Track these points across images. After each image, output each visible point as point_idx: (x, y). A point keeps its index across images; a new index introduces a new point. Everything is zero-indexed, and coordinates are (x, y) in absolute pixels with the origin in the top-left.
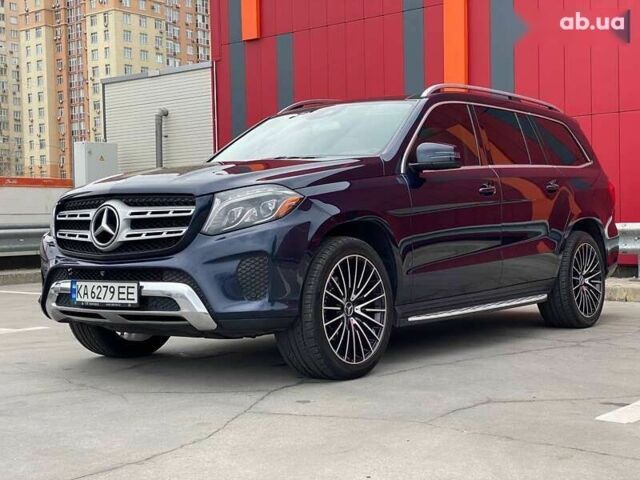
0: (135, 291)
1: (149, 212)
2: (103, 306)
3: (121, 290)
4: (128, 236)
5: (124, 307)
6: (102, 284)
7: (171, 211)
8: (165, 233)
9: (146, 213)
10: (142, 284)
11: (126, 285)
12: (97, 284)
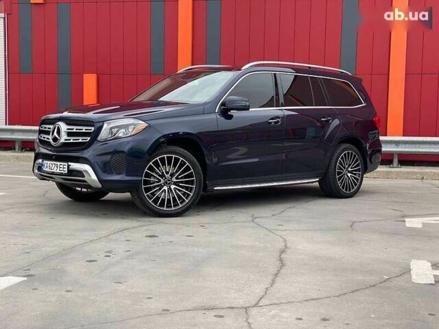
0: (66, 167)
1: (75, 129)
2: (53, 173)
3: (61, 166)
4: (66, 140)
5: (61, 174)
6: (53, 163)
7: (84, 129)
8: (80, 140)
9: (73, 129)
10: (69, 164)
11: (63, 164)
12: (51, 162)
